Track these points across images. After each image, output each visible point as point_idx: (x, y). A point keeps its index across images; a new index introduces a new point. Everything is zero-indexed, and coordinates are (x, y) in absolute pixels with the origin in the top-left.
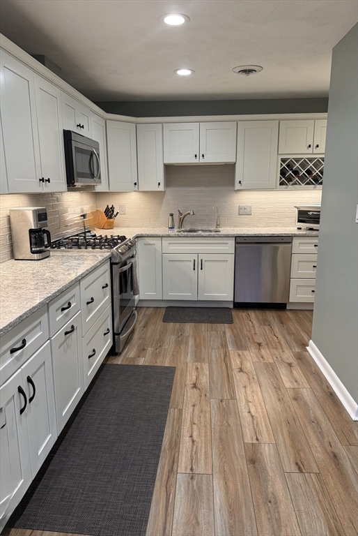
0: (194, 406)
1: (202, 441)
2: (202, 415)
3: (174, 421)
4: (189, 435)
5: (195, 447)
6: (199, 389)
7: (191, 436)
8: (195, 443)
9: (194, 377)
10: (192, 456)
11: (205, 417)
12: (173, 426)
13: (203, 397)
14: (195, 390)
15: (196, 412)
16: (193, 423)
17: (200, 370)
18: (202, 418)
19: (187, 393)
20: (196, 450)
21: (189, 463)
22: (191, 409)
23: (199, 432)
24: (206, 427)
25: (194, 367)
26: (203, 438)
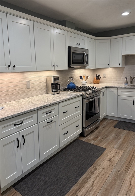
0: (104, 169)
1: (97, 186)
2: (105, 174)
3: (90, 172)
4: (93, 181)
5: (92, 187)
6: (111, 162)
7: (93, 182)
8: (93, 186)
9: (112, 156)
10: (88, 191)
11: (106, 175)
12: (89, 174)
13: (111, 166)
14: (109, 162)
15: (103, 172)
16: (98, 176)
17: (117, 154)
18: (104, 176)
19: (104, 162)
20: (92, 189)
21: (85, 193)
22: (101, 170)
23: (98, 182)
24: (103, 180)
25: (115, 151)
26: (98, 185)
